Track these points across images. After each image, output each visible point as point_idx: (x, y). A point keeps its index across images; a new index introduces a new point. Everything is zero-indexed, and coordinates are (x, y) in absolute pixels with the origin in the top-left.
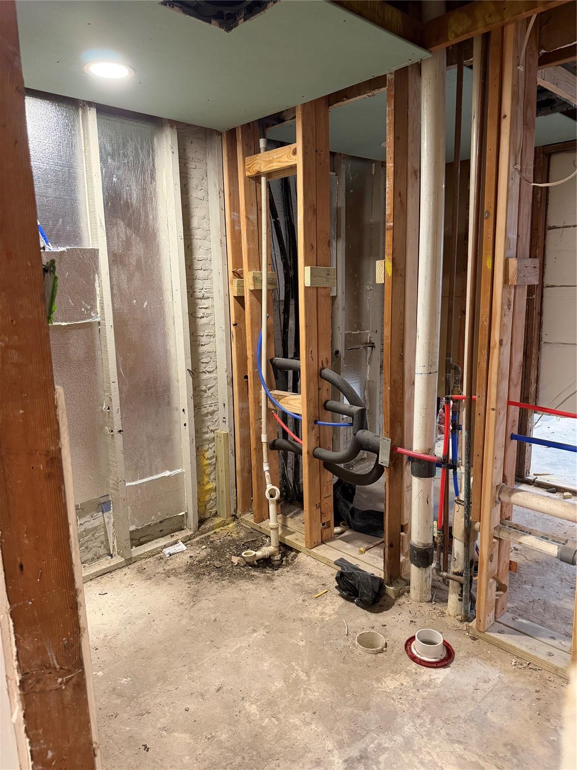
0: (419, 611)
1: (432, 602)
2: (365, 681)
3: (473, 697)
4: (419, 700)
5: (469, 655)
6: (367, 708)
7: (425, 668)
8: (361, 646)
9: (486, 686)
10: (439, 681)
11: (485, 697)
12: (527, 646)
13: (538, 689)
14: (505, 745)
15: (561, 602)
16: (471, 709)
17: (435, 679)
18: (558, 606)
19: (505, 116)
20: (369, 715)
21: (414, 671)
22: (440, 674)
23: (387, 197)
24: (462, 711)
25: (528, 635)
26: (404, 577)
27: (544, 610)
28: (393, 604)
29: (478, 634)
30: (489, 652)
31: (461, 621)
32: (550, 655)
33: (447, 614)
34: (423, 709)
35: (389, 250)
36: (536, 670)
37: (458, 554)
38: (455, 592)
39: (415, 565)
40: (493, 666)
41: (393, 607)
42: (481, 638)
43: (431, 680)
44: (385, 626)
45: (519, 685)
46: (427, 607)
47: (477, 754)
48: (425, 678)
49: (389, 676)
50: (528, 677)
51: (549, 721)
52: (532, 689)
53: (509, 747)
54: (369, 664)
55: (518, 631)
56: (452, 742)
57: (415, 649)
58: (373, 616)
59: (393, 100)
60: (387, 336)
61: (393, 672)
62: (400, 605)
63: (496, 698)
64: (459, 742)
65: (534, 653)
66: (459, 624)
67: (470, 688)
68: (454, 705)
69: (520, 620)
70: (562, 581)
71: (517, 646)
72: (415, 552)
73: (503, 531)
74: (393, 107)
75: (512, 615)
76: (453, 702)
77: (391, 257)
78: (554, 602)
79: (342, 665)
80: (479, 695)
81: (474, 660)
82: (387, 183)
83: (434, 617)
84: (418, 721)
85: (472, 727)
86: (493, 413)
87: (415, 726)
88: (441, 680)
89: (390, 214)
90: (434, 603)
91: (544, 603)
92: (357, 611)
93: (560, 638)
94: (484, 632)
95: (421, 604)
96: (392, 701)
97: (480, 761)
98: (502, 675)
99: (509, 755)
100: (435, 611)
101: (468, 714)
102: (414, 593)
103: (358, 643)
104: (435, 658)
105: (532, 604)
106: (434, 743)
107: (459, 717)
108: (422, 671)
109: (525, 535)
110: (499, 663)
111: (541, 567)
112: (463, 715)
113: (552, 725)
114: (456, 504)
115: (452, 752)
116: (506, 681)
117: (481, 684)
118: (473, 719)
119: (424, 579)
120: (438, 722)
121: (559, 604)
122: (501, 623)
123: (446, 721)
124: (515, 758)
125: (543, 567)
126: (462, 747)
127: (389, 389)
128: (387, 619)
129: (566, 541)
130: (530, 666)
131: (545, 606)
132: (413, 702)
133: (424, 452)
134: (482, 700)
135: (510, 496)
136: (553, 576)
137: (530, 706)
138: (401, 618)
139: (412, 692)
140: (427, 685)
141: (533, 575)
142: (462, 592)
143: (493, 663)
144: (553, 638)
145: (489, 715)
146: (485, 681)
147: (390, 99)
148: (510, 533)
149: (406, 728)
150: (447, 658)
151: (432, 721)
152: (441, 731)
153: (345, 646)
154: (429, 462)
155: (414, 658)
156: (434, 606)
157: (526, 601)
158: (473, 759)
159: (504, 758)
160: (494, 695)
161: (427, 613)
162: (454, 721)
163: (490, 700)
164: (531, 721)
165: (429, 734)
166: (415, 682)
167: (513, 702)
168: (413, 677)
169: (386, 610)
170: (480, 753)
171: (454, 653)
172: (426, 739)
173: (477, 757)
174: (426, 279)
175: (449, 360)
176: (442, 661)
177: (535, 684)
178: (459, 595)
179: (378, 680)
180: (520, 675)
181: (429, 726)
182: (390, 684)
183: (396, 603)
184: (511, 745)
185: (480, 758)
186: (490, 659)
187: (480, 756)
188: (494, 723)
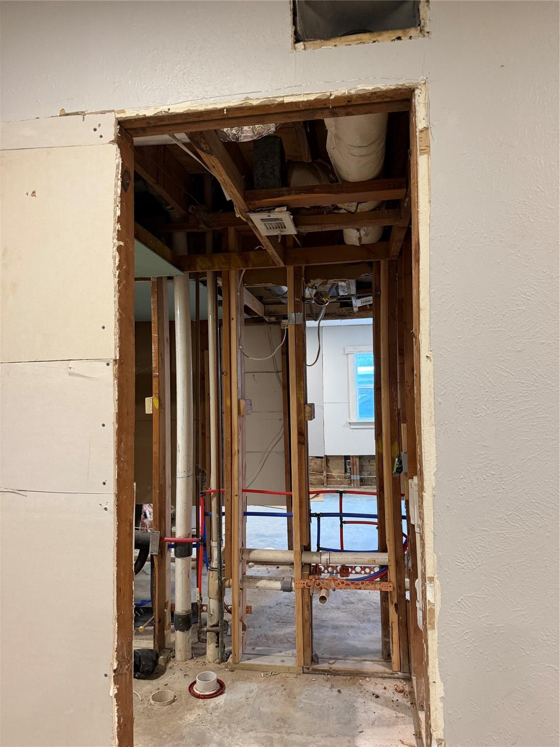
0: (187, 667)
1: (193, 658)
2: (171, 723)
3: (248, 704)
4: (215, 719)
5: (233, 681)
6: (182, 738)
7: (209, 699)
8: (158, 703)
9: (252, 695)
10: (222, 703)
11: (255, 701)
12: (268, 661)
13: (283, 684)
14: (278, 720)
15: (275, 632)
16: (250, 710)
17: (219, 703)
18: (274, 635)
19: (233, 319)
20: (186, 741)
21: (202, 704)
22: (221, 699)
23: (153, 356)
24: (245, 714)
25: (265, 655)
26: (168, 647)
27: (267, 639)
28: (166, 669)
29: (234, 666)
30: (245, 675)
31: (219, 663)
32: (283, 661)
33: (208, 662)
34: (220, 722)
35: (155, 390)
36: (276, 675)
37: (213, 610)
38: (213, 642)
39: (180, 630)
40: (250, 682)
41: (167, 671)
42: (237, 669)
43: (216, 705)
44: (167, 685)
45: (271, 687)
46: (191, 663)
47: (264, 732)
48: (212, 705)
49: (187, 713)
50: (274, 680)
51: (295, 698)
52: (279, 685)
53: (280, 720)
54: (169, 712)
55: (259, 655)
56: (247, 732)
57: (197, 690)
58: (154, 682)
59: (156, 295)
60: (156, 452)
61: (188, 710)
62: (171, 668)
63: (261, 699)
64: (251, 730)
65: (273, 664)
66: (218, 666)
67: (244, 700)
68: (239, 712)
69: (257, 648)
70: (270, 620)
71: (263, 663)
72: (180, 619)
73: (245, 581)
74: (156, 299)
75: (251, 648)
76: (237, 711)
77: (158, 396)
78: (271, 633)
79: (149, 720)
80: (251, 701)
81: (238, 683)
82: (153, 347)
83: (200, 667)
84: (221, 730)
85: (255, 720)
86: (236, 498)
87: (219, 734)
88: (223, 702)
89: (156, 367)
90: (195, 658)
91: (265, 636)
92: (141, 683)
93: (284, 650)
94: (239, 663)
95: (186, 662)
96: (198, 727)
97: (268, 734)
98: (259, 685)
99: (282, 724)
100: (198, 663)
101: (250, 714)
102: (178, 656)
103: (154, 702)
104: (214, 690)
105: (258, 639)
106: (236, 738)
107: (244, 717)
108: (208, 702)
109: (259, 581)
110: (254, 679)
111: (254, 615)
112: (246, 715)
113: (298, 699)
114: (211, 572)
115: (250, 737)
116: (263, 687)
117: (249, 695)
118: (253, 715)
119: (187, 640)
120: (233, 725)
121: (274, 633)
122: (246, 654)
123: (238, 723)
124: (286, 724)
125: (255, 614)
126: (254, 732)
127: (158, 492)
128: (166, 680)
129: (284, 578)
130: (273, 674)
131: (267, 637)
132: (212, 722)
133: (186, 536)
134: (254, 702)
135: (249, 554)
136: (264, 619)
137: (282, 695)
138: (176, 676)
139: (208, 716)
140: (216, 708)
141: (252, 622)
142: (218, 639)
143: (250, 680)
144: (281, 652)
145: (261, 709)
146: (251, 692)
147: (154, 293)
148: (249, 582)
149: (215, 737)
150: (221, 688)
151: (229, 727)
152: (238, 729)
153: (144, 708)
154: (188, 543)
155: (199, 697)
156: (196, 660)
157: (254, 638)
158: (264, 735)
159: (280, 727)
160: (260, 697)
161: (193, 666)
162: (243, 721)
163: (258, 701)
164: (286, 703)
165: (231, 734)
166: (207, 710)
167: (271, 697)
168: (204, 707)
169: (162, 675)
170: (266, 731)
171: (223, 683)
172: (230, 738)
173: (265, 733)
174: (184, 411)
175: (198, 466)
176: (218, 691)
177: (279, 682)
178: (216, 643)
179: (181, 719)
180: (269, 680)
181: (229, 730)
182: (190, 718)
183: (167, 668)
184: (281, 719)
185: (267, 733)
186: (248, 678)
187: (267, 732)
188: (266, 712)
